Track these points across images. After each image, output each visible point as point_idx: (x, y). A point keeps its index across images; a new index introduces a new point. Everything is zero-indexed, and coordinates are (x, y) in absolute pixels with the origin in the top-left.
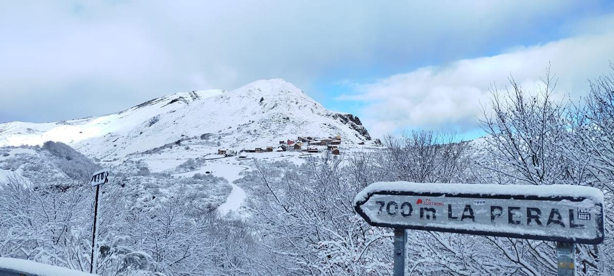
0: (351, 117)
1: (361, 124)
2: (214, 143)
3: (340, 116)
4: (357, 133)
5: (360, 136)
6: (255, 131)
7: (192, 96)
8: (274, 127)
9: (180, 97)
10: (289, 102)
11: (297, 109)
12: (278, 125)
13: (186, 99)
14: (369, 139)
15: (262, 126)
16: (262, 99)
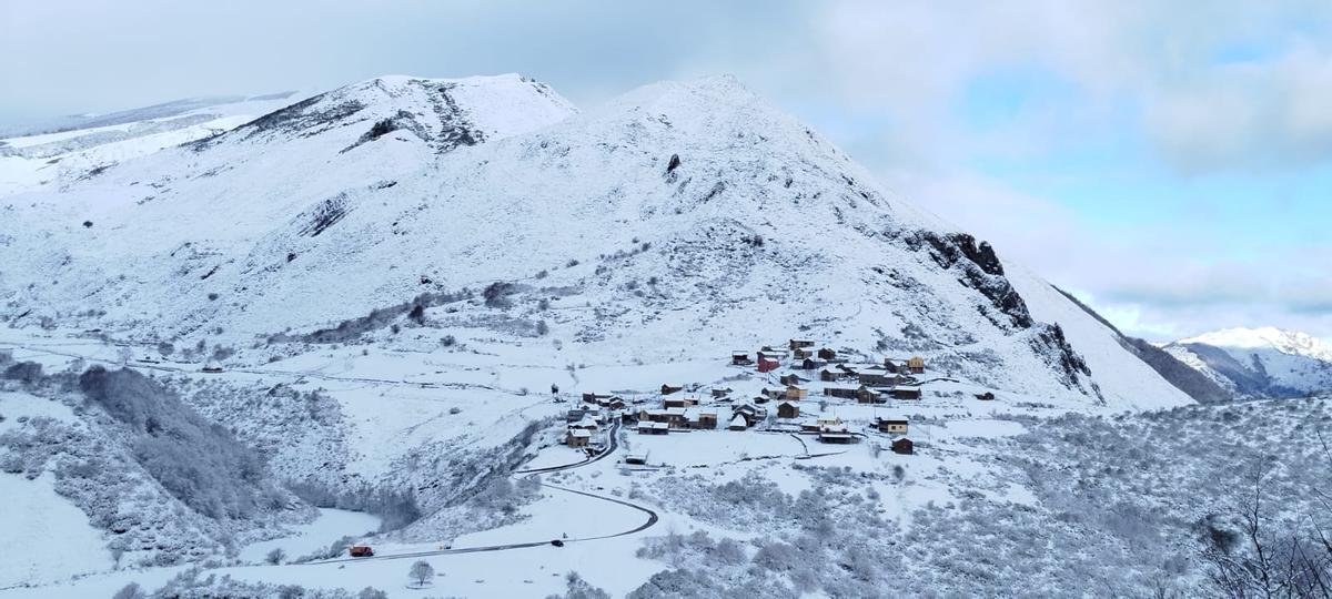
0: (966, 242)
1: (1000, 272)
2: (526, 326)
3: (932, 240)
4: (985, 301)
5: (994, 312)
6: (653, 281)
7: (438, 109)
8: (712, 271)
9: (401, 114)
10: (762, 179)
11: (789, 207)
12: (725, 261)
13: (418, 119)
14: (1023, 322)
15: (675, 264)
16: (675, 163)
